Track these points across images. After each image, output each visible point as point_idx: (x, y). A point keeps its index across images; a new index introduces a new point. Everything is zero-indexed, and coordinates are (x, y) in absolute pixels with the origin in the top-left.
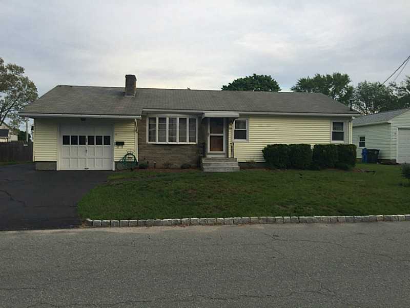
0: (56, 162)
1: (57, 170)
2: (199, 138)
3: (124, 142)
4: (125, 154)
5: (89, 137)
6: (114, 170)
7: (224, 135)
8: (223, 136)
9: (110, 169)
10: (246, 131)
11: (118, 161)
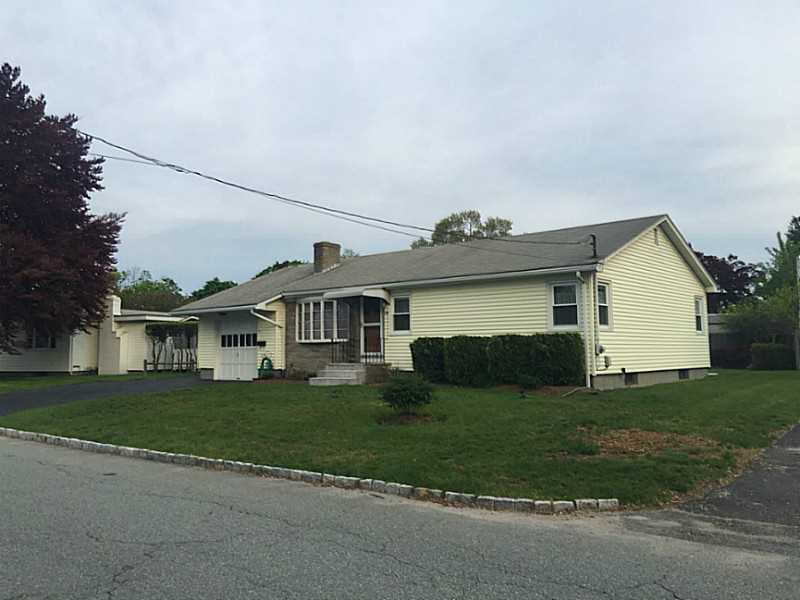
0: (212, 369)
1: (215, 379)
2: (350, 331)
3: (265, 342)
5: (241, 335)
8: (379, 327)
10: (408, 315)
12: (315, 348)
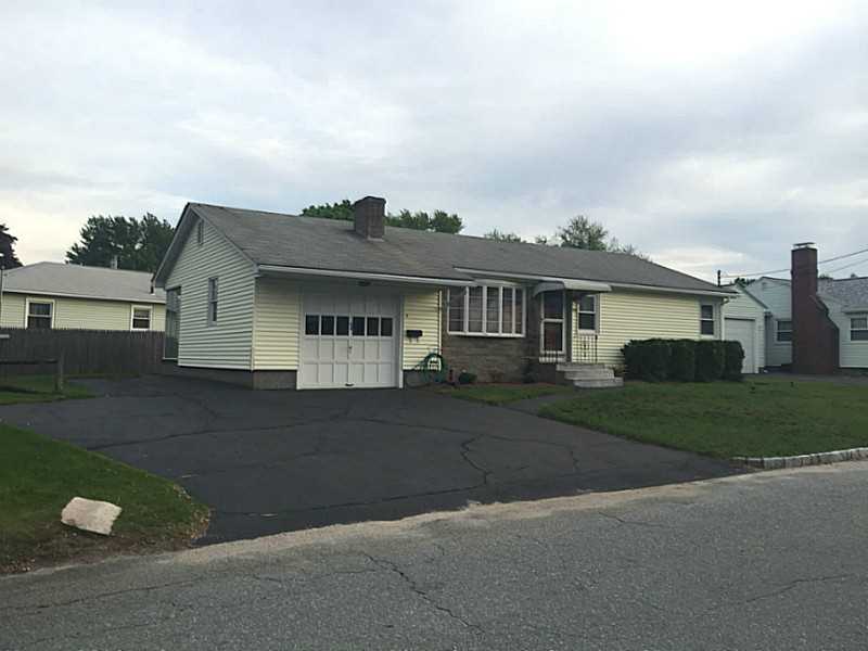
0: (296, 371)
1: (298, 388)
2: (527, 327)
3: (421, 332)
4: (425, 356)
5: (354, 318)
6: (401, 386)
7: (563, 321)
8: (561, 324)
9: (393, 385)
10: (593, 315)
11: (410, 368)
12: (482, 343)
